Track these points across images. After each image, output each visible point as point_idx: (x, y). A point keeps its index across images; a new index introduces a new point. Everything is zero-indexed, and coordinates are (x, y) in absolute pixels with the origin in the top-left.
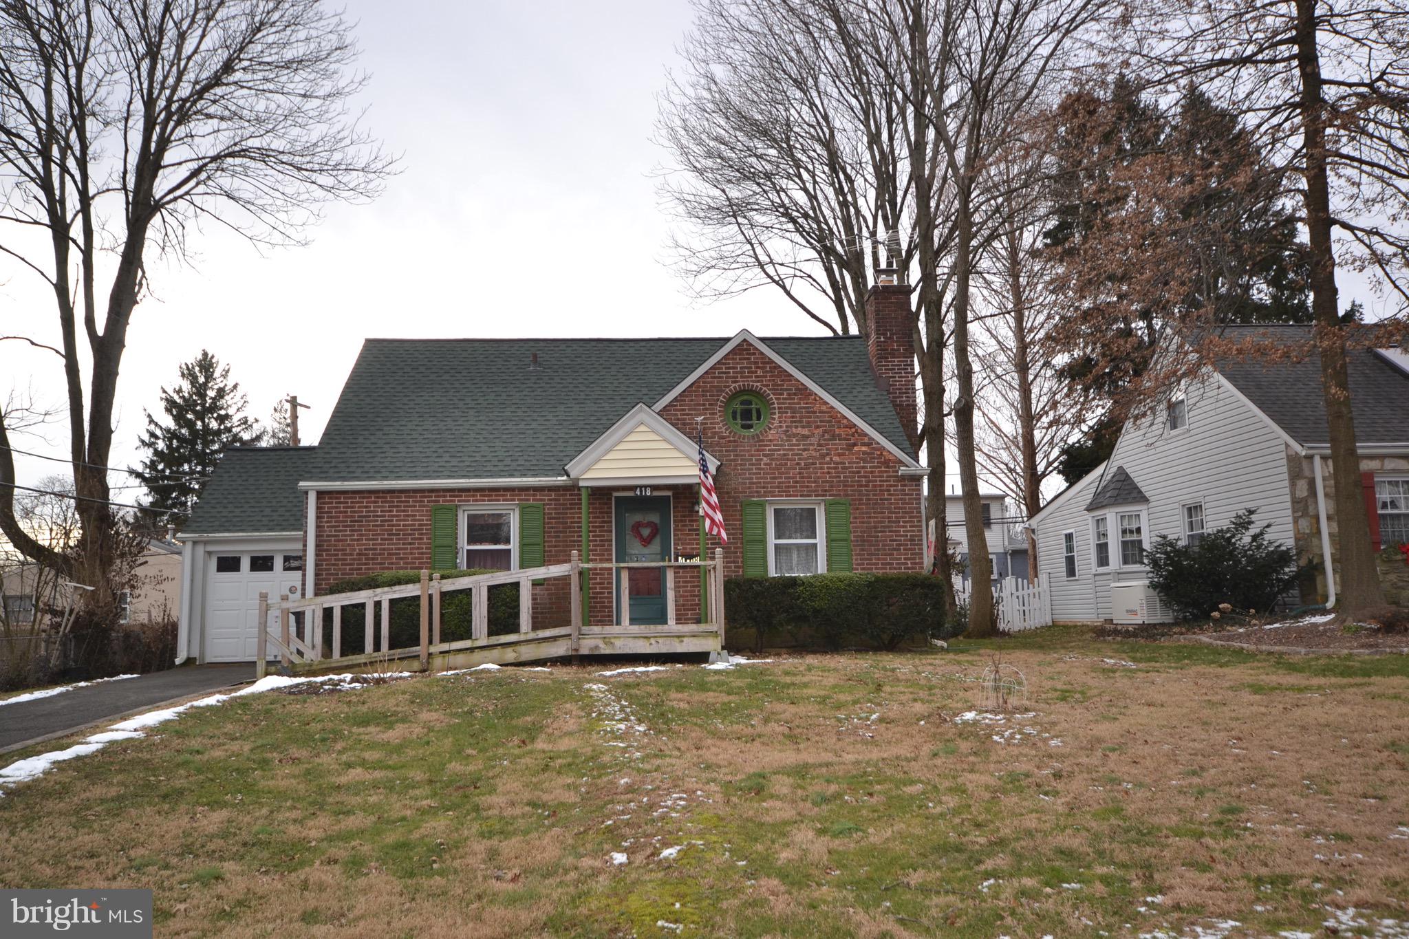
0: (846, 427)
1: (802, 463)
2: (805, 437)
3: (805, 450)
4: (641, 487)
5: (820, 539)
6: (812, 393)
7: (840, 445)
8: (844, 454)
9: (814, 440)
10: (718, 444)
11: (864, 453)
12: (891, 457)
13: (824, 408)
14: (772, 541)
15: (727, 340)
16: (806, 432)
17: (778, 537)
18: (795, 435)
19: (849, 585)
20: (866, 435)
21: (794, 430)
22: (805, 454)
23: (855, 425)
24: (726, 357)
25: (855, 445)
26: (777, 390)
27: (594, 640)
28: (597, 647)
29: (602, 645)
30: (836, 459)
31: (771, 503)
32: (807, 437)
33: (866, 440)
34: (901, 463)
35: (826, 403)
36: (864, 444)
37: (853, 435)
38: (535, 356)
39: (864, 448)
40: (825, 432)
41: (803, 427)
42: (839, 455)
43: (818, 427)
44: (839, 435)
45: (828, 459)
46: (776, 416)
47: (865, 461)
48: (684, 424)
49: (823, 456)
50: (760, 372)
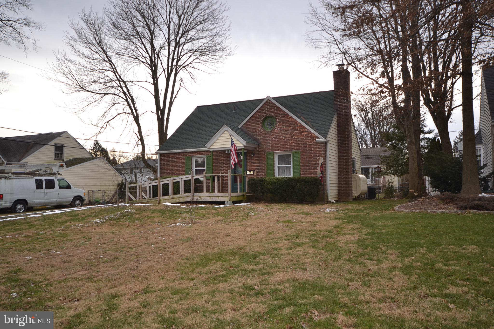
0: (300, 126)
1: (285, 139)
2: (286, 131)
3: (286, 135)
4: (227, 150)
5: (291, 165)
6: (289, 115)
7: (297, 132)
8: (299, 136)
9: (289, 131)
10: (260, 135)
11: (306, 135)
12: (315, 136)
13: (293, 120)
14: (276, 166)
15: (264, 99)
16: (287, 129)
17: (278, 164)
18: (283, 130)
19: (278, 181)
20: (306, 128)
21: (283, 128)
22: (286, 136)
23: (303, 126)
24: (262, 106)
25: (302, 132)
26: (278, 115)
27: (197, 196)
28: (198, 199)
29: (199, 198)
30: (296, 137)
31: (276, 153)
32: (287, 130)
33: (306, 130)
34: (318, 138)
35: (293, 118)
36: (305, 132)
37: (302, 129)
38: (235, 108)
39: (305, 133)
40: (293, 128)
41: (286, 127)
42: (297, 136)
43: (290, 127)
44: (297, 129)
45: (293, 138)
46: (277, 124)
47: (306, 137)
48: (250, 129)
49: (292, 137)
50: (273, 110)
